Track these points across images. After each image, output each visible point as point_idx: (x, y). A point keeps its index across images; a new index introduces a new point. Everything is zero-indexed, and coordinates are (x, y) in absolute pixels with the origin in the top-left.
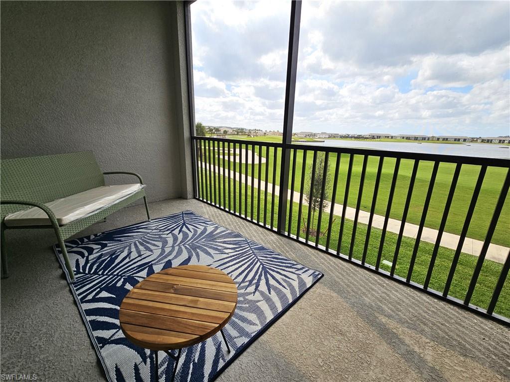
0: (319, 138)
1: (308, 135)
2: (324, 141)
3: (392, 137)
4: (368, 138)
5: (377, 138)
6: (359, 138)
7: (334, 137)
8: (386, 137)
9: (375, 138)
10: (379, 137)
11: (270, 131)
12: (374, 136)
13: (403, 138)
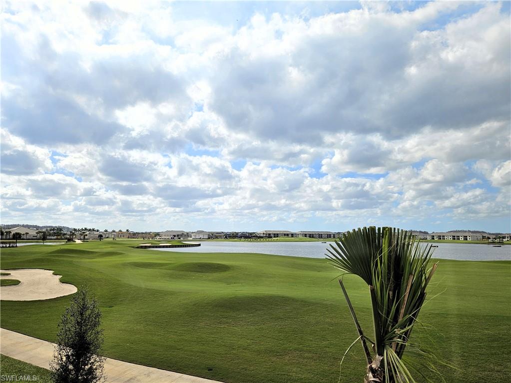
0: (194, 240)
1: (178, 236)
2: (199, 245)
3: (292, 235)
4: (262, 237)
5: (275, 237)
6: (250, 238)
7: (217, 237)
8: (285, 234)
9: (271, 238)
10: (276, 235)
11: (114, 231)
12: (269, 234)
13: (306, 235)
